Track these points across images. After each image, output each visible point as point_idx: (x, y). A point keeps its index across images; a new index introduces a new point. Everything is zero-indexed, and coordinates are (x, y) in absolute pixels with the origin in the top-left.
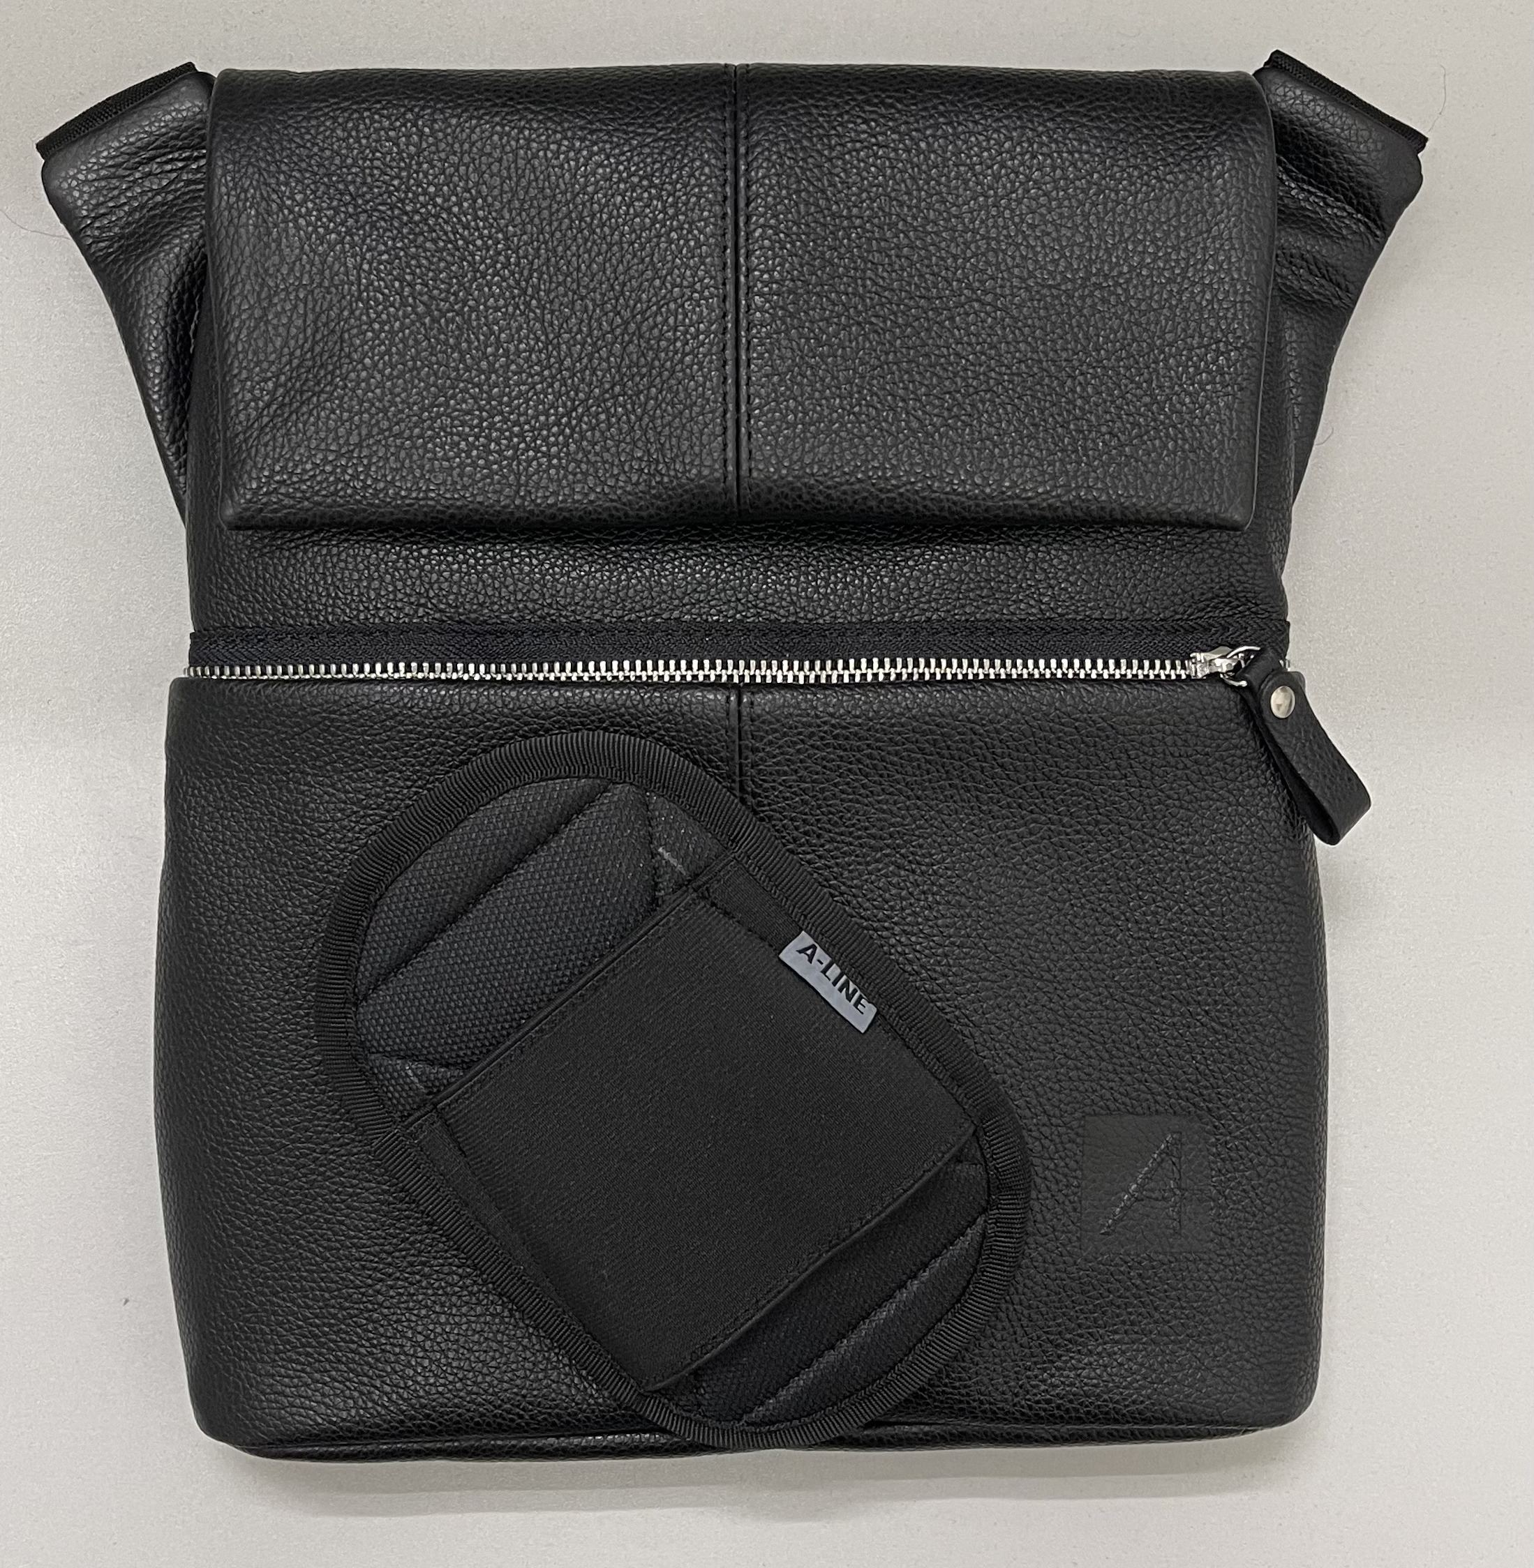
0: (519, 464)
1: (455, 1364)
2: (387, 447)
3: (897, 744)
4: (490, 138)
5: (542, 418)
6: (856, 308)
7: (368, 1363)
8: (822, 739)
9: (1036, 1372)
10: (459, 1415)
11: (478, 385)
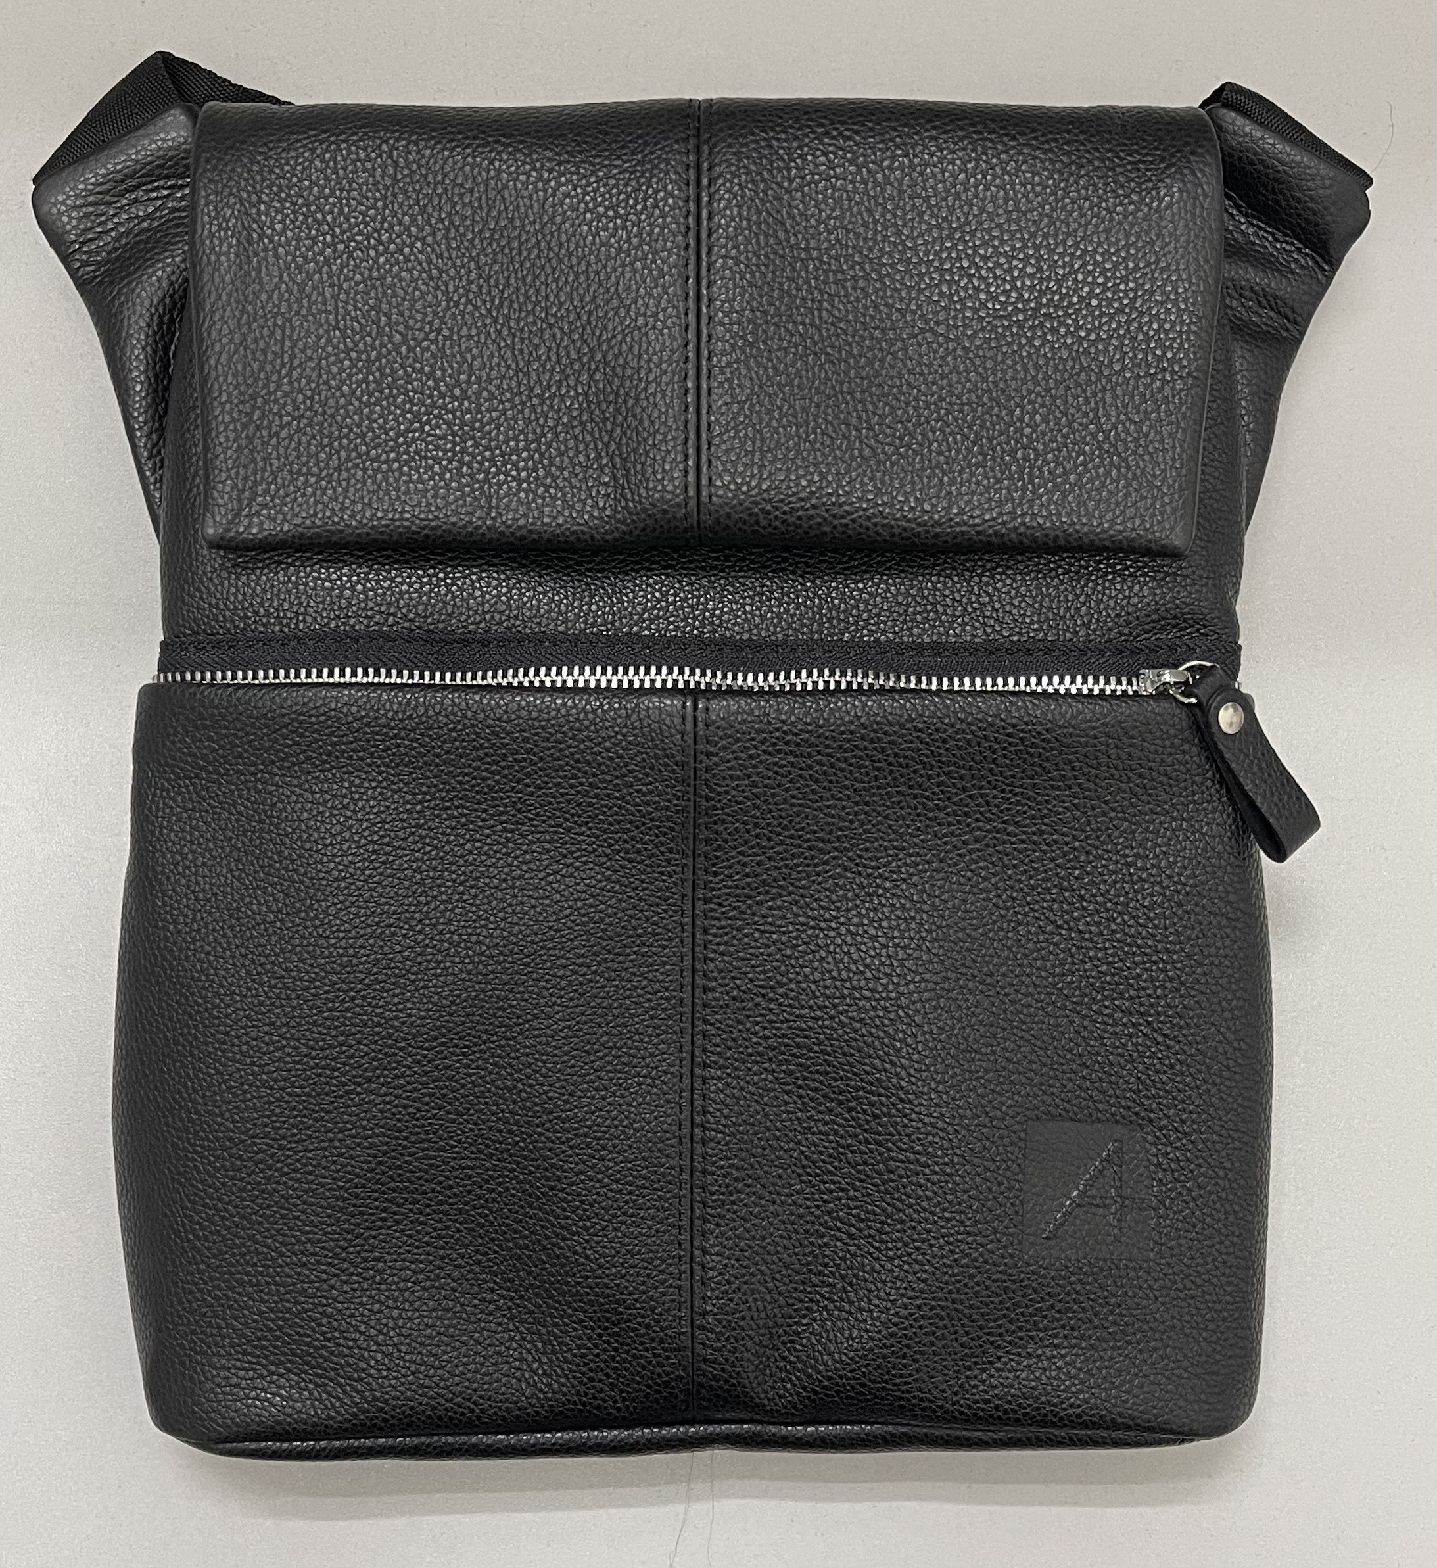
0: (490, 487)
1: (407, 1357)
2: (365, 470)
3: (846, 751)
4: (462, 169)
5: (512, 443)
6: (812, 338)
7: (322, 1356)
8: (775, 744)
9: (976, 1372)
10: (412, 1408)
11: (453, 412)
